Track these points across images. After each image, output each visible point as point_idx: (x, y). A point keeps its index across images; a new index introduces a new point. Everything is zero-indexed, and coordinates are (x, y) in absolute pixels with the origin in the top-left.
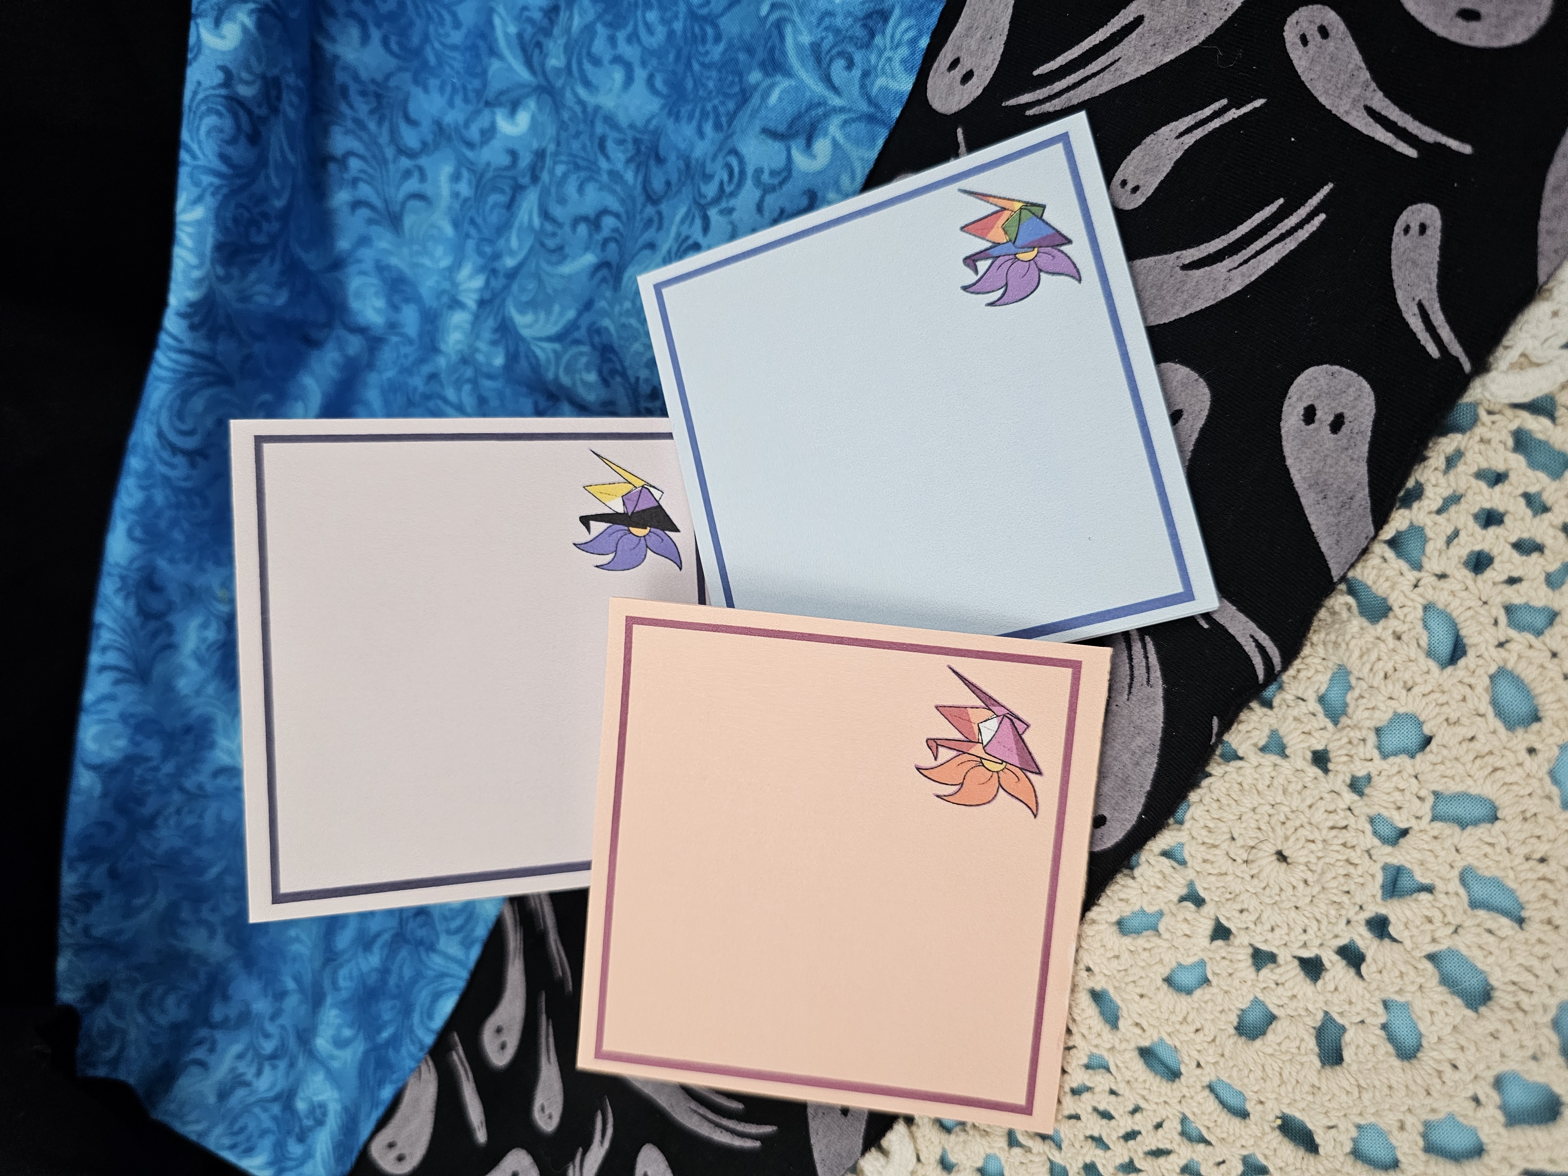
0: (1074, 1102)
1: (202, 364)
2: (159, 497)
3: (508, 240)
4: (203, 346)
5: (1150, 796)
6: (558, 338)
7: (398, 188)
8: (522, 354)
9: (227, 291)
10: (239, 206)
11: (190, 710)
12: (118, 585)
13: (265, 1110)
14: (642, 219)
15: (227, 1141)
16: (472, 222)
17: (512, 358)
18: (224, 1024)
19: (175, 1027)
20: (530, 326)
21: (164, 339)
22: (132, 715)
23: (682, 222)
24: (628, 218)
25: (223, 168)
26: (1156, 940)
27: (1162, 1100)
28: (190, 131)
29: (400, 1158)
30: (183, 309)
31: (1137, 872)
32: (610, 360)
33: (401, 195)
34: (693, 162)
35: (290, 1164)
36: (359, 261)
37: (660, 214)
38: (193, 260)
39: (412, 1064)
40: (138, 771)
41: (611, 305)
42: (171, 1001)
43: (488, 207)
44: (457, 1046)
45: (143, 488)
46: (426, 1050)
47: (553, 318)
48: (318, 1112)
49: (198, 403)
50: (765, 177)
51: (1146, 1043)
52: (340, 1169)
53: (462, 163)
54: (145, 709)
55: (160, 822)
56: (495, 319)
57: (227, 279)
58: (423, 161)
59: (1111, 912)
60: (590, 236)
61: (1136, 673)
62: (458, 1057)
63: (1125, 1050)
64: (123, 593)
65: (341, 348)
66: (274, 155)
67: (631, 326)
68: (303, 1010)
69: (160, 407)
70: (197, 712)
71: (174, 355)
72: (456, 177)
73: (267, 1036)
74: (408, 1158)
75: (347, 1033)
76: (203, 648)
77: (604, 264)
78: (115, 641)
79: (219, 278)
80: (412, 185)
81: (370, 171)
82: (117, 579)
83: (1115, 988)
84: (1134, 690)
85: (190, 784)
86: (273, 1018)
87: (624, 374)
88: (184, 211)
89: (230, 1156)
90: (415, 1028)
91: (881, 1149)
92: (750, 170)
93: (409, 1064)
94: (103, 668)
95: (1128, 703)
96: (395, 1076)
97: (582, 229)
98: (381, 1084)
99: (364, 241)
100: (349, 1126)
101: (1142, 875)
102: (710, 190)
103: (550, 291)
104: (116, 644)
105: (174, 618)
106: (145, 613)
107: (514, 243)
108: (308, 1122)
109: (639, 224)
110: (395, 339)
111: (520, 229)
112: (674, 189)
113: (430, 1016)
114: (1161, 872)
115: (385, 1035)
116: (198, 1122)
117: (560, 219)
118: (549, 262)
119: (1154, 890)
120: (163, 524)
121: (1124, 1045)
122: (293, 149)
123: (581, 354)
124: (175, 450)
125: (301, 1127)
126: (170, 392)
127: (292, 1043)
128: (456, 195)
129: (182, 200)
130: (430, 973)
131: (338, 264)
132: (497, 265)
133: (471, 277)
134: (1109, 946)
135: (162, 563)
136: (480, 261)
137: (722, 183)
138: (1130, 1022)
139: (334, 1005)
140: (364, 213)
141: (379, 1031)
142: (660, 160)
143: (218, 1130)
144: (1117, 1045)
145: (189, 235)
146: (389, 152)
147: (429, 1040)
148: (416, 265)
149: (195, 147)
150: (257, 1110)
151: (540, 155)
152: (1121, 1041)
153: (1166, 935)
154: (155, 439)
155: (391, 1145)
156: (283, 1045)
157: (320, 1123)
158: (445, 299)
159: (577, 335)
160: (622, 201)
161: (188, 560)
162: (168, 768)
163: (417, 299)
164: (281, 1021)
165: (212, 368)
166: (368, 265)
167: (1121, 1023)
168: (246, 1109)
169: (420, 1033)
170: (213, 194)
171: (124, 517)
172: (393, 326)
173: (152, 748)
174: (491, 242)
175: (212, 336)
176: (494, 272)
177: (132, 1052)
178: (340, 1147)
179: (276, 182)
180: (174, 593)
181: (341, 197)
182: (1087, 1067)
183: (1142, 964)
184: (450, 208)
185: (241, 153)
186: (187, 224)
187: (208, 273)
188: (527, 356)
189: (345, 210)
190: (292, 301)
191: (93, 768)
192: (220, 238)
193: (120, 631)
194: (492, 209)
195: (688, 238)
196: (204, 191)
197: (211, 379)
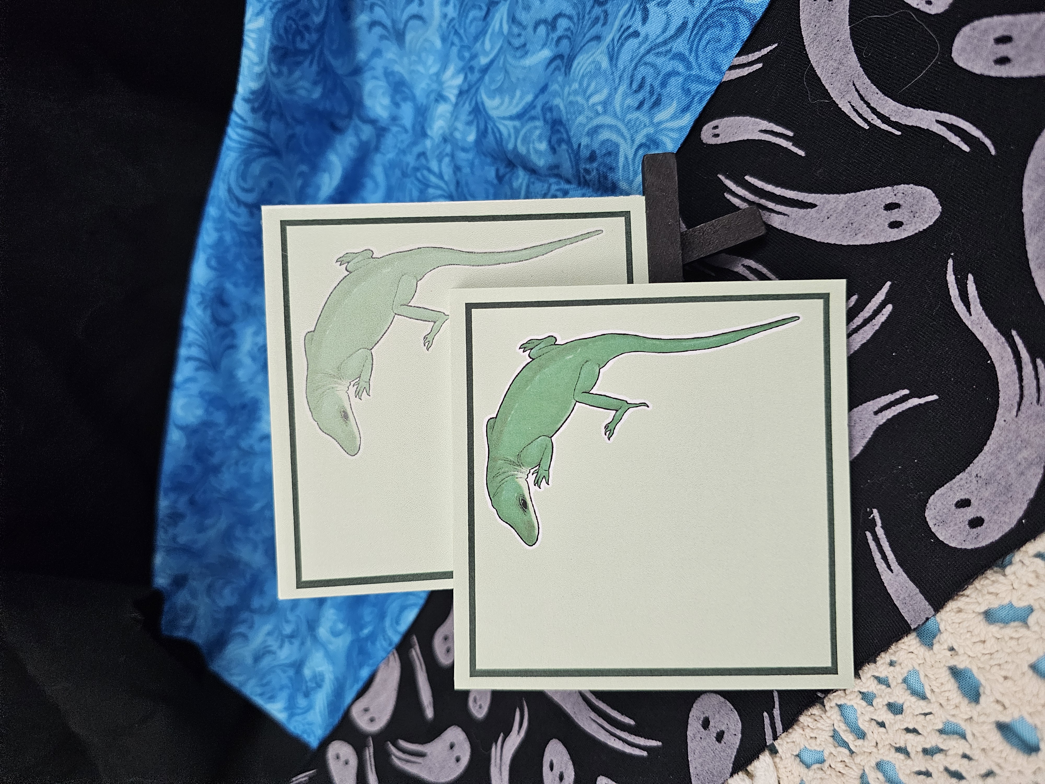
0: (926, 760)
1: (260, 139)
2: (228, 237)
3: (483, 43)
4: (261, 125)
5: (1033, 503)
6: (519, 116)
7: (403, 10)
8: (490, 130)
9: (278, 84)
10: (289, 18)
11: (246, 392)
12: (200, 300)
13: (284, 672)
14: (590, 18)
15: (259, 690)
16: (456, 33)
17: (482, 134)
18: (260, 611)
19: (229, 609)
20: (497, 108)
21: (234, 118)
22: (207, 393)
23: (625, 16)
24: (579, 19)
26: (1023, 631)
27: (1016, 769)
29: (372, 720)
30: (247, 95)
31: (1008, 570)
32: (558, 131)
33: (405, 17)
35: (299, 711)
36: (373, 68)
37: (606, 12)
38: (255, 59)
39: (383, 654)
40: (211, 433)
41: (562, 88)
42: (227, 591)
43: (468, 21)
44: (415, 645)
45: (218, 230)
46: (394, 646)
47: (515, 101)
48: (318, 679)
49: (256, 168)
51: (1005, 719)
52: (331, 720)
54: (215, 389)
55: (224, 469)
56: (470, 104)
57: (279, 74)
59: (979, 604)
60: (548, 35)
61: (1026, 392)
62: (416, 653)
63: (984, 723)
64: (203, 306)
65: (357, 135)
67: (577, 102)
68: (313, 605)
69: (231, 169)
70: (251, 395)
71: (240, 131)
73: (288, 622)
74: (377, 720)
75: (340, 626)
76: (256, 349)
77: (558, 57)
78: (197, 340)
79: (272, 73)
80: (413, 9)
82: (199, 296)
83: (979, 668)
84: (1022, 407)
85: (244, 444)
87: (569, 142)
88: (250, 21)
89: (259, 701)
90: (387, 629)
91: (748, 773)
94: (189, 359)
95: (1016, 419)
96: (371, 662)
97: (542, 29)
98: (361, 666)
99: (377, 53)
100: (338, 692)
101: (1014, 573)
103: (514, 80)
104: (197, 342)
105: (236, 326)
106: (217, 321)
107: (488, 46)
108: (311, 685)
109: (587, 22)
110: (395, 129)
111: (492, 34)
113: (398, 622)
114: (1035, 572)
115: (366, 631)
116: (240, 675)
117: (525, 23)
118: (515, 57)
119: (1025, 587)
120: (230, 257)
121: (982, 719)
123: (536, 128)
124: (239, 202)
125: (307, 687)
126: (237, 159)
127: (304, 628)
128: (445, 16)
129: (250, 12)
131: (357, 71)
132: (473, 63)
133: (453, 76)
134: (976, 632)
135: (229, 286)
136: (461, 64)
138: (992, 699)
140: (378, 30)
141: (362, 628)
143: (253, 681)
144: (975, 718)
145: (253, 39)
147: (396, 639)
148: (412, 72)
150: (279, 671)
152: (979, 715)
153: (1036, 628)
154: (226, 194)
155: (366, 710)
156: (298, 629)
157: (319, 686)
158: (433, 96)
159: (533, 113)
160: (575, 6)
161: (247, 285)
162: (230, 432)
163: (413, 98)
165: (266, 142)
166: (379, 72)
167: (982, 699)
168: (271, 670)
169: (390, 633)
170: (271, 8)
171: (203, 250)
172: (394, 119)
173: (220, 417)
174: (469, 48)
175: (267, 117)
176: (472, 69)
177: (201, 623)
178: (333, 705)
179: (315, 3)
180: (237, 308)
181: (362, 19)
182: (941, 732)
183: (1009, 650)
184: (440, 26)
186: (252, 31)
187: (265, 69)
188: (493, 132)
189: (365, 29)
190: (324, 96)
191: (182, 428)
192: (274, 42)
193: (200, 333)
194: (471, 22)
195: (629, 27)
196: (265, 6)
197: (265, 151)
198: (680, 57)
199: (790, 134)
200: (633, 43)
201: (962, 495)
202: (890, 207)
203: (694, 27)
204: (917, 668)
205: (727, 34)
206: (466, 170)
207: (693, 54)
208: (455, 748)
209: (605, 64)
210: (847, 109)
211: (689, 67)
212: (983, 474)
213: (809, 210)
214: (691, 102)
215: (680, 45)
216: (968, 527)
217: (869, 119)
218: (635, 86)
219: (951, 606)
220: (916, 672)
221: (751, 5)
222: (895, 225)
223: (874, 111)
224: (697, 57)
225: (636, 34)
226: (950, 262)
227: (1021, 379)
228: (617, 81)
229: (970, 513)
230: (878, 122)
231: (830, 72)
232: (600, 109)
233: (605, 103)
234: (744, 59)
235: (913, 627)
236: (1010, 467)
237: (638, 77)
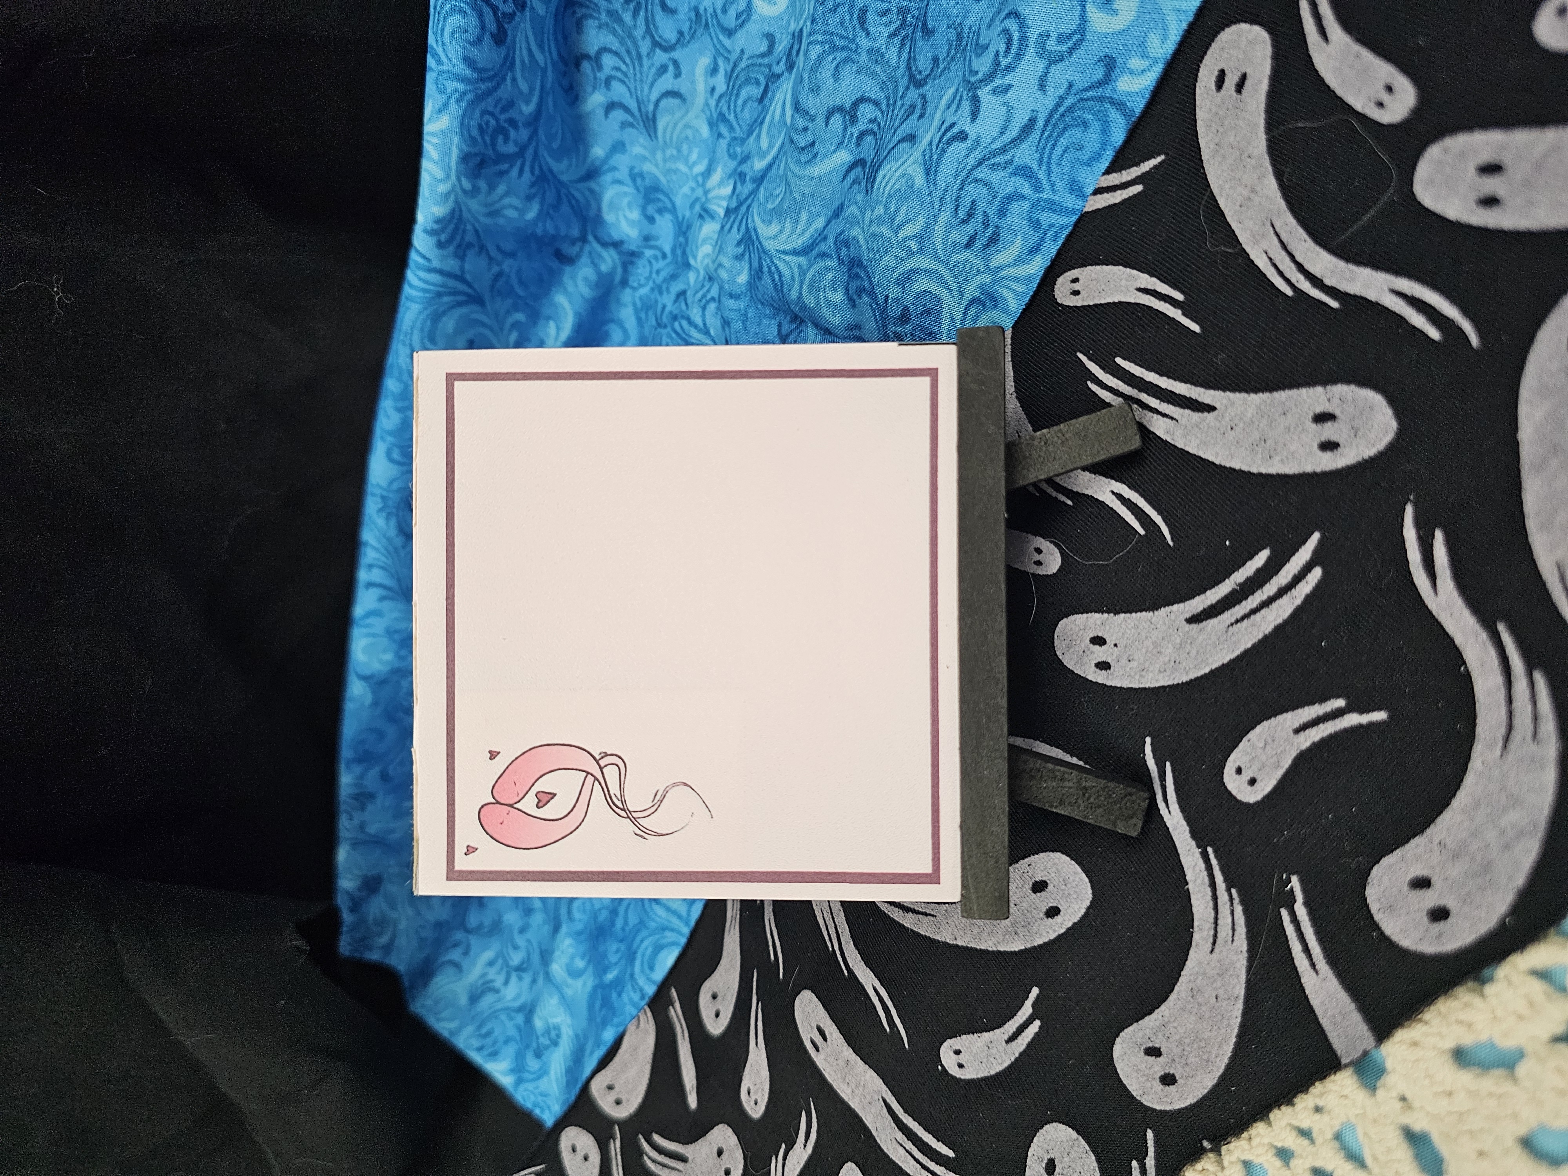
1: (452, 283)
3: (759, 138)
4: (452, 265)
5: (1524, 892)
6: (805, 251)
7: (652, 85)
8: (765, 269)
9: (474, 205)
10: (484, 112)
12: (381, 506)
13: (511, 1019)
14: (903, 105)
15: (476, 1043)
16: (725, 119)
17: (757, 274)
18: (477, 930)
19: (439, 925)
20: (775, 237)
21: (414, 257)
22: (396, 631)
23: (948, 106)
24: (888, 105)
25: (468, 72)
26: (1507, 1087)
28: (435, 34)
29: (618, 1102)
30: (431, 225)
31: (1490, 989)
32: (857, 276)
33: (654, 94)
34: (966, 30)
35: (527, 1076)
36: (614, 169)
37: (924, 98)
38: (440, 173)
39: (634, 1012)
41: (863, 211)
43: (740, 102)
44: (675, 1002)
45: (400, 409)
46: (647, 999)
47: (800, 228)
48: (553, 1034)
49: (450, 320)
50: (1052, 45)
53: (720, 52)
56: (739, 230)
57: (474, 192)
58: (676, 55)
59: (1443, 1036)
60: (845, 129)
61: (1517, 721)
62: (676, 1013)
64: (384, 514)
65: (594, 264)
66: (521, 54)
67: (882, 235)
68: (547, 929)
69: (412, 328)
71: (422, 274)
72: (714, 70)
73: (516, 948)
74: (624, 1103)
75: (580, 964)
77: (859, 163)
78: (378, 560)
79: (465, 192)
80: (667, 82)
81: (623, 67)
82: (379, 500)
83: (1443, 1134)
84: (1510, 746)
86: (522, 931)
87: (872, 294)
88: (431, 120)
89: (477, 1058)
90: (637, 976)
92: (1033, 36)
93: (630, 1010)
94: (370, 585)
95: (1501, 763)
96: (616, 1020)
97: (837, 121)
98: (604, 1023)
99: (619, 147)
100: (578, 1057)
101: (1497, 995)
102: (983, 65)
103: (798, 196)
104: (380, 563)
107: (764, 143)
108: (545, 1041)
109: (899, 111)
110: (648, 253)
111: (772, 124)
112: (942, 66)
113: (652, 968)
114: (1527, 996)
115: (610, 976)
116: (451, 1020)
117: (813, 112)
118: (799, 161)
119: (1512, 1018)
122: (541, 47)
123: (828, 269)
125: (538, 1043)
126: (420, 313)
127: (536, 959)
128: (712, 90)
129: (430, 107)
130: (652, 925)
131: (592, 174)
132: (744, 168)
133: (721, 184)
134: (1438, 1078)
136: (730, 166)
137: (997, 54)
139: (569, 934)
140: (618, 115)
141: (605, 970)
142: (928, 32)
143: (469, 1030)
145: (434, 145)
146: (645, 46)
147: (651, 990)
148: (669, 172)
149: (440, 50)
150: (503, 1017)
151: (798, 36)
153: (1526, 1084)
155: (610, 1088)
156: (529, 959)
157: (555, 1044)
158: (697, 209)
159: (823, 247)
160: (883, 86)
163: (673, 210)
164: (529, 935)
165: (462, 287)
166: (623, 174)
168: (494, 1015)
169: (641, 981)
170: (458, 101)
171: (382, 438)
172: (647, 239)
174: (741, 143)
175: (460, 254)
176: (742, 176)
177: (402, 941)
179: (524, 86)
181: (595, 100)
183: (1485, 1112)
184: (707, 104)
185: (487, 54)
186: (433, 134)
187: (454, 187)
188: (770, 271)
189: (600, 112)
190: (543, 215)
191: (364, 678)
192: (465, 148)
193: (383, 551)
194: (745, 103)
195: (953, 125)
196: (449, 98)
197: (460, 298)
198: (1025, 172)
199: (1179, 296)
200: (958, 149)
201: (1418, 871)
202: (1322, 418)
203: (1046, 125)
204: (1353, 1120)
205: (1092, 138)
206: (738, 325)
207: (1044, 168)
208: (725, 1156)
209: (919, 180)
210: (1262, 263)
211: (1037, 187)
212: (1448, 841)
213: (1206, 414)
214: (1042, 239)
215: (1025, 154)
216: (1425, 920)
217: (1294, 281)
218: (962, 214)
219: (1402, 1036)
220: (1353, 1128)
221: (1129, 94)
222: (1329, 446)
223: (1300, 268)
224: (1049, 172)
225: (962, 136)
226: (1409, 510)
227: (1510, 700)
228: (937, 205)
229: (1430, 899)
230: (1305, 286)
231: (1238, 204)
232: (913, 245)
233: (920, 238)
234: (1115, 179)
235: (1344, 1061)
236: (1491, 835)
237: (966, 201)
